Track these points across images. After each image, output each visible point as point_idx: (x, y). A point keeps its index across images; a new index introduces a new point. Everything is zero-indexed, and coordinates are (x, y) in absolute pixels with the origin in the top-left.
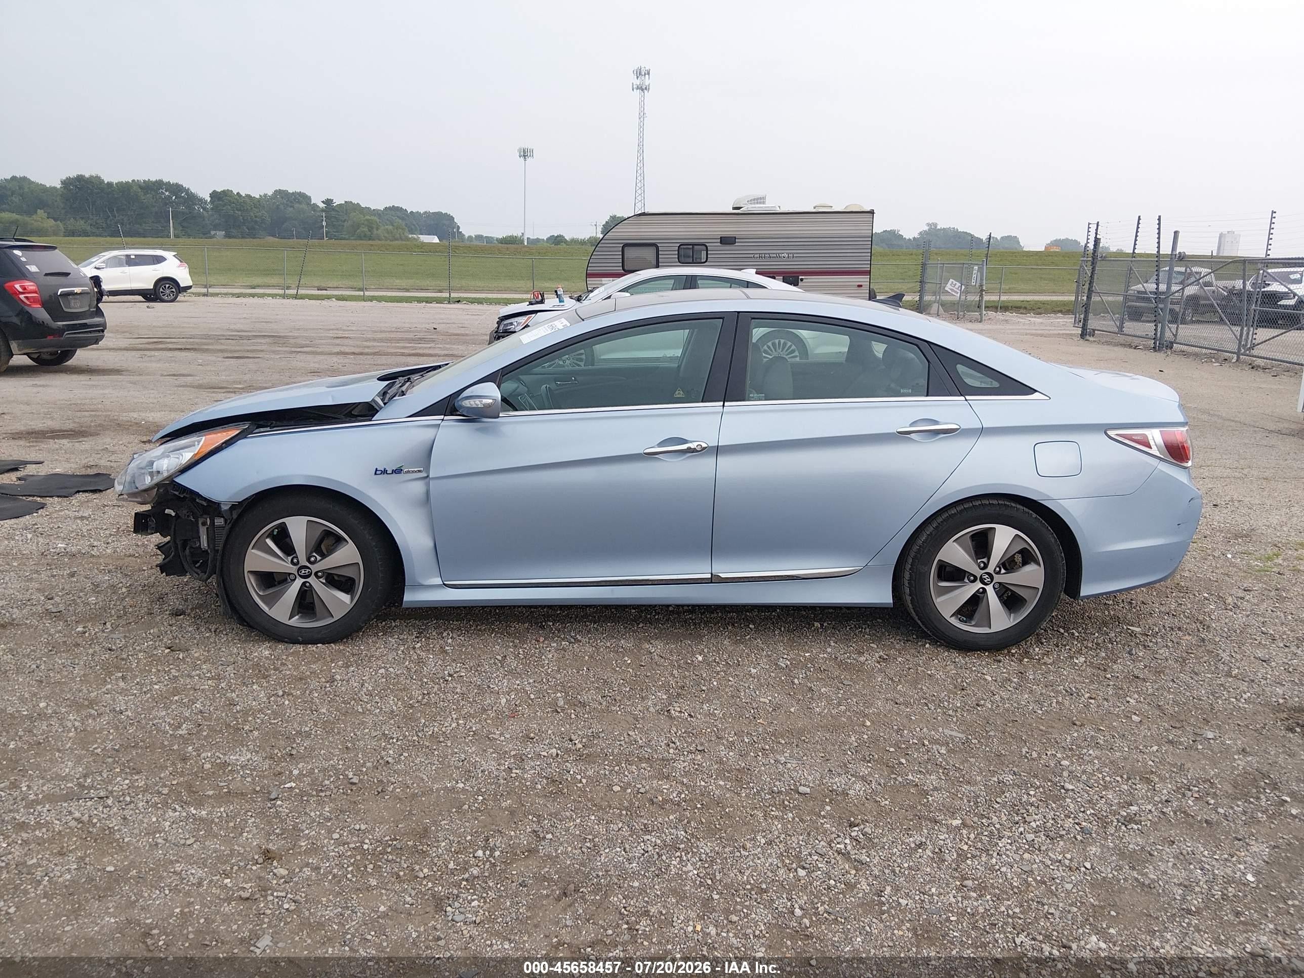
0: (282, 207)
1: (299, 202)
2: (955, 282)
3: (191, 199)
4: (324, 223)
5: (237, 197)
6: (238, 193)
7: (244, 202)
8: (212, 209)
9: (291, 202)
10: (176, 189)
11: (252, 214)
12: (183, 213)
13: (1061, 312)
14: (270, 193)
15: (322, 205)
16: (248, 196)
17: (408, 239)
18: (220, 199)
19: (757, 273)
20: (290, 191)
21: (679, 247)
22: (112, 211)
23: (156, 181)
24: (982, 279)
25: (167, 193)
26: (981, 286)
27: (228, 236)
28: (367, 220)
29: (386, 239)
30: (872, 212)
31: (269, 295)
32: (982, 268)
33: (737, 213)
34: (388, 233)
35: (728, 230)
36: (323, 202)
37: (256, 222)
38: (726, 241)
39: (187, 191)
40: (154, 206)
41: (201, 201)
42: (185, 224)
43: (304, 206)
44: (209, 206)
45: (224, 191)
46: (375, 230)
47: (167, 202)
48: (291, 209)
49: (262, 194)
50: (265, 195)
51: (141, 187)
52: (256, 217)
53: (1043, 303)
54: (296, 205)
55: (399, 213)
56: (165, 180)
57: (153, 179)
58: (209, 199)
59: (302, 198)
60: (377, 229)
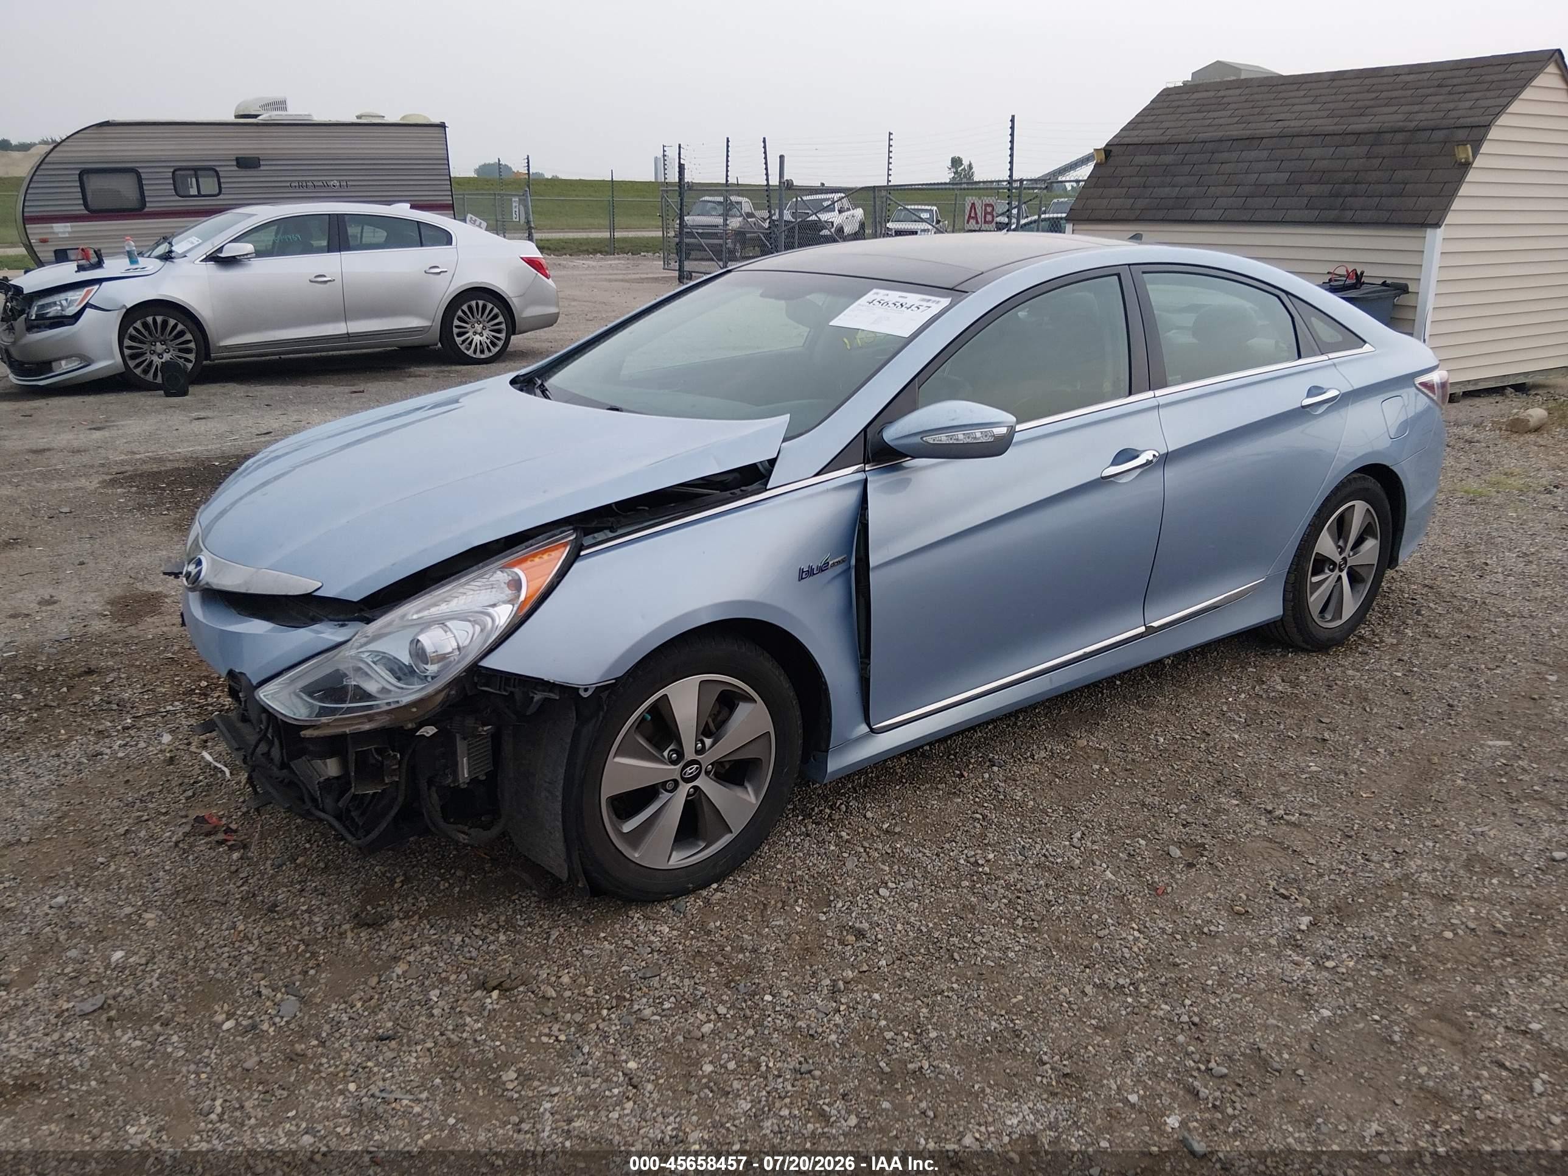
2: (474, 218)
13: (601, 252)
19: (412, 207)
21: (173, 173)
24: (527, 213)
26: (528, 222)
30: (443, 126)
32: (525, 200)
33: (246, 122)
35: (247, 146)
38: (246, 163)
53: (567, 241)
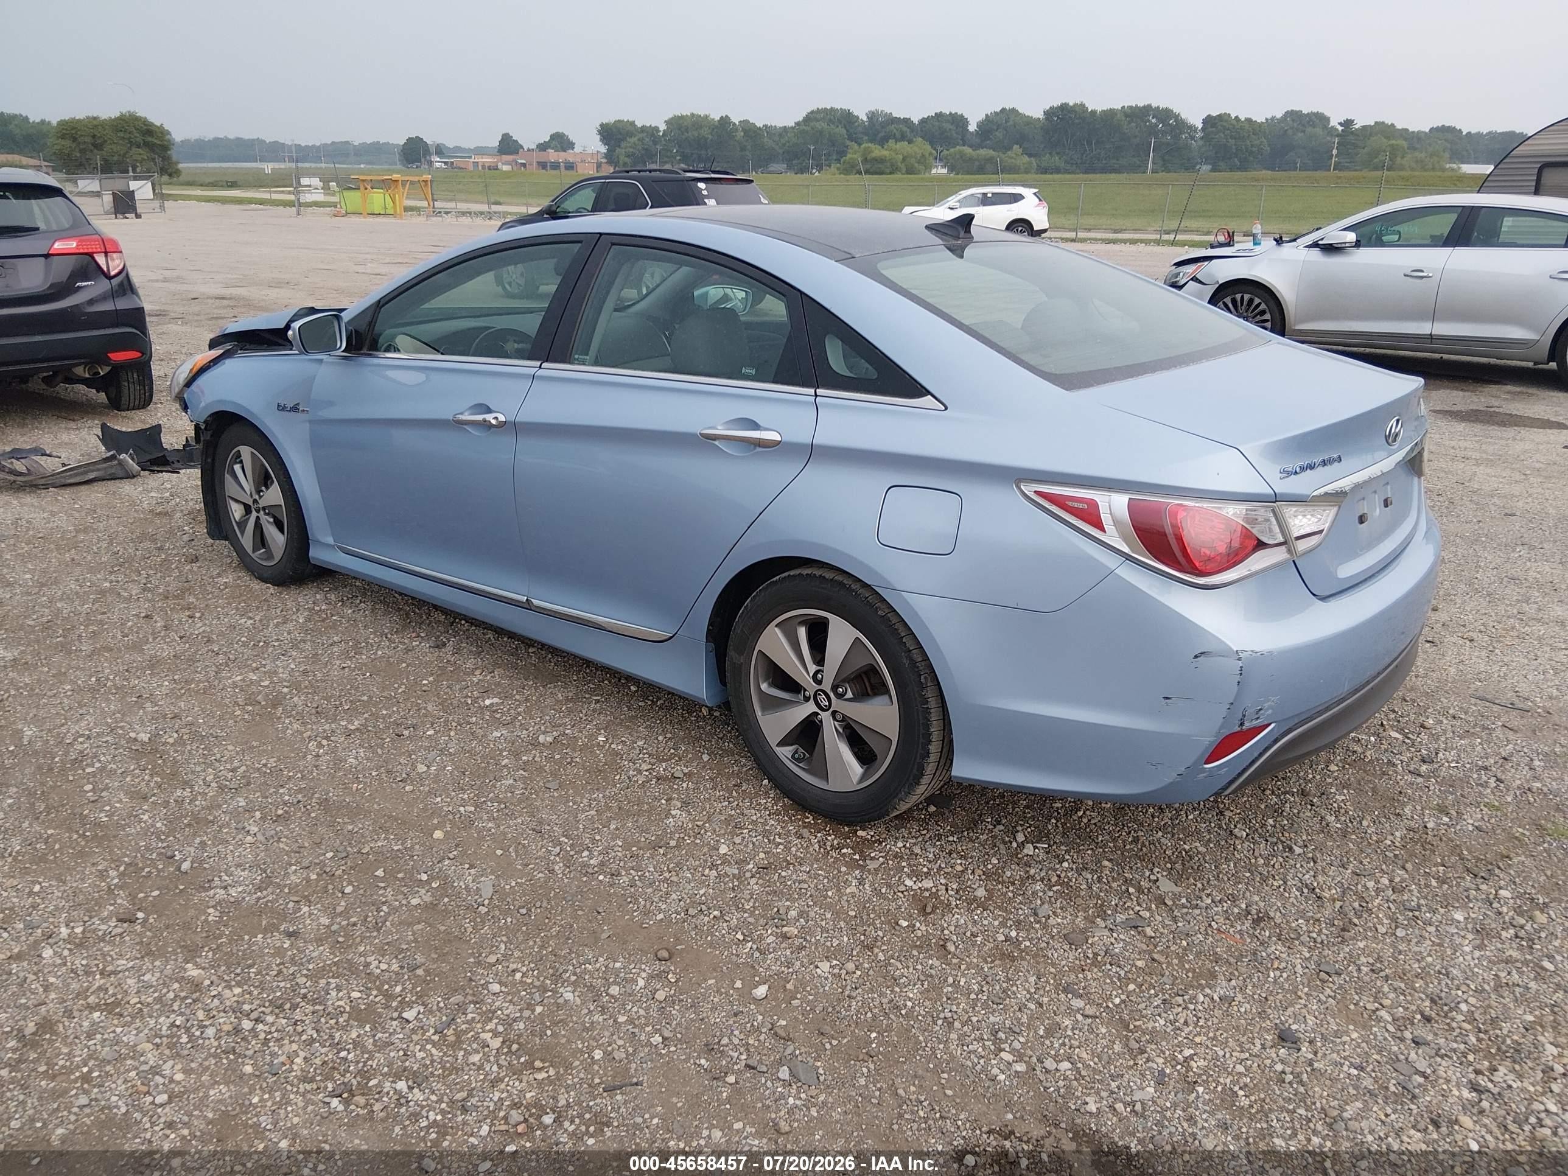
0: (1290, 132)
1: (1314, 126)
3: (1181, 125)
4: (1335, 152)
5: (1234, 122)
6: (1237, 117)
7: (1242, 128)
8: (1202, 138)
9: (1303, 125)
10: (1165, 115)
11: (1248, 143)
12: (1168, 144)
14: (1279, 115)
15: (1340, 128)
16: (1249, 120)
17: (1444, 170)
18: (1214, 125)
20: (1305, 112)
22: (1089, 143)
23: (1144, 107)
25: (1154, 121)
27: (1214, 170)
28: (1392, 146)
29: (1413, 169)
31: (1142, 241)
34: (1417, 162)
36: (1340, 124)
37: (1251, 153)
39: (1177, 117)
40: (1136, 137)
41: (1192, 128)
42: (1166, 158)
43: (1318, 131)
44: (1199, 135)
45: (1220, 115)
46: (1399, 159)
47: (1152, 131)
48: (1300, 135)
49: (1269, 117)
50: (1273, 118)
51: (1126, 115)
52: (1252, 146)
54: (1309, 130)
55: (1449, 136)
56: (1154, 105)
57: (1141, 104)
58: (1200, 126)
59: (1319, 119)
60: (1403, 157)
